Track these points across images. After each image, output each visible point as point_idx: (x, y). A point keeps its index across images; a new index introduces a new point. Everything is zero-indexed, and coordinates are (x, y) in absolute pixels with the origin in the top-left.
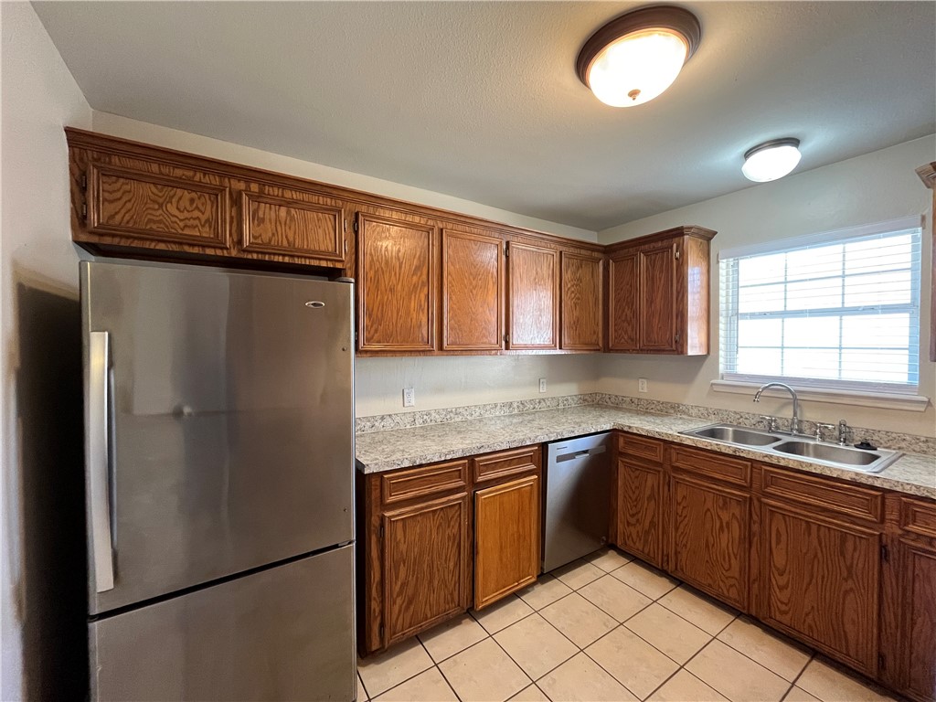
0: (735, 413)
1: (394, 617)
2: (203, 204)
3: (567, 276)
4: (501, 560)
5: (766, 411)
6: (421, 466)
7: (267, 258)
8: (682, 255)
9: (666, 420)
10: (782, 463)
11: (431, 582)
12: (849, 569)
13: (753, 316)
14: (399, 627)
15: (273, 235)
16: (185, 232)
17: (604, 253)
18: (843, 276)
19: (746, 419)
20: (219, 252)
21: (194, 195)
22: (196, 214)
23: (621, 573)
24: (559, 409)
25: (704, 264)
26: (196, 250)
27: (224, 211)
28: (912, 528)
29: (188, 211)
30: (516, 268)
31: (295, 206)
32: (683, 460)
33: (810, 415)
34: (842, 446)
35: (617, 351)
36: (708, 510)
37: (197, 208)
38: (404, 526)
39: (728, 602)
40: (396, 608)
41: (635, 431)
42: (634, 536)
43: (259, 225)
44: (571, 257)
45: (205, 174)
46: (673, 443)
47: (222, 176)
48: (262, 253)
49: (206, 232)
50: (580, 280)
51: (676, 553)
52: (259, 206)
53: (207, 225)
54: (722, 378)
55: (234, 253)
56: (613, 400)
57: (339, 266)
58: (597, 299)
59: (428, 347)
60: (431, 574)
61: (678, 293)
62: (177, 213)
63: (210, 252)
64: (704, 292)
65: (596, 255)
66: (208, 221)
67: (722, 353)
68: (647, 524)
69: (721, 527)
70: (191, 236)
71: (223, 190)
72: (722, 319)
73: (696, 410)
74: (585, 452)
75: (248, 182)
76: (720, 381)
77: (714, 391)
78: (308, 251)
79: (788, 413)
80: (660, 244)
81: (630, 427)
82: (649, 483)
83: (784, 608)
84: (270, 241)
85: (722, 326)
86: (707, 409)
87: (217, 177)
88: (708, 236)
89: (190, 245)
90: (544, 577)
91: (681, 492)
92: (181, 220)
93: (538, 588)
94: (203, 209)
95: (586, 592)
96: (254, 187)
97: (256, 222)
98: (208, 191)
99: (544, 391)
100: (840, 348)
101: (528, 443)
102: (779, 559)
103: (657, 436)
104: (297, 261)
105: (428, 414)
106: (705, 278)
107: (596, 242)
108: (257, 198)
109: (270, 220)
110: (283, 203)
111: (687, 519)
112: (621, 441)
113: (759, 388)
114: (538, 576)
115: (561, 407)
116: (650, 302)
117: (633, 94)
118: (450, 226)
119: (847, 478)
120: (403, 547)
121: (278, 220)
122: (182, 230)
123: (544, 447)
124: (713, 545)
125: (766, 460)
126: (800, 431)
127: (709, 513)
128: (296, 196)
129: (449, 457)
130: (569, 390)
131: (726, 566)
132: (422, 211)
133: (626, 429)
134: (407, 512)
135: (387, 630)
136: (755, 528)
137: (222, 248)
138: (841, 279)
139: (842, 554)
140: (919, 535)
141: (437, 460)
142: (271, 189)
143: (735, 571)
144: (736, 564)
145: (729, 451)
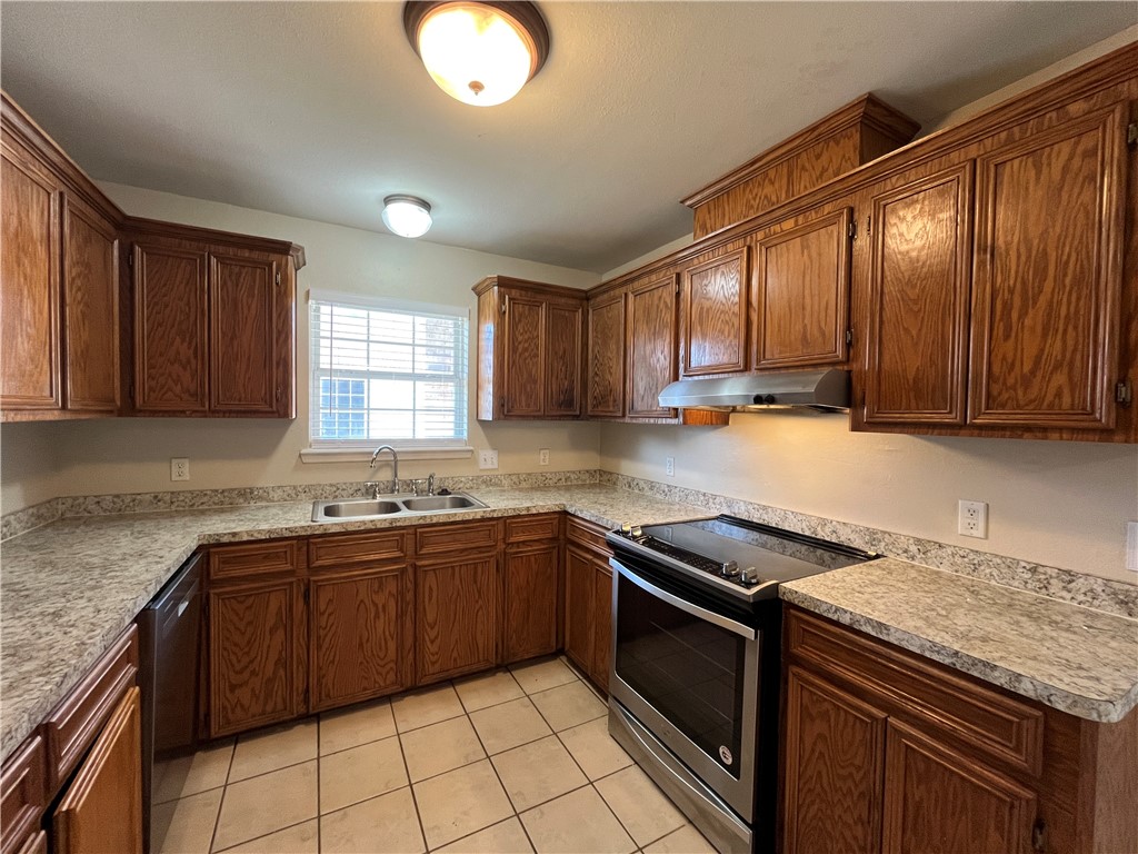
0: (331, 485)
10: (435, 520)
19: (343, 490)
32: (326, 554)
35: (154, 413)
36: (362, 601)
41: (245, 538)
42: (247, 701)
51: (319, 680)
54: (310, 446)
58: (111, 312)
61: (279, 333)
68: (270, 668)
69: (377, 614)
73: (279, 492)
76: (310, 449)
77: (305, 463)
81: (234, 534)
82: (273, 606)
83: (434, 658)
86: (295, 488)
91: (324, 597)
100: (414, 410)
102: (430, 617)
103: (287, 534)
111: (334, 627)
113: (372, 453)
119: (478, 516)
124: (368, 640)
125: (421, 522)
126: (398, 490)
127: (362, 605)
131: (383, 654)
133: (225, 539)
138: (411, 348)
143: (391, 655)
144: (392, 645)
145: (387, 525)
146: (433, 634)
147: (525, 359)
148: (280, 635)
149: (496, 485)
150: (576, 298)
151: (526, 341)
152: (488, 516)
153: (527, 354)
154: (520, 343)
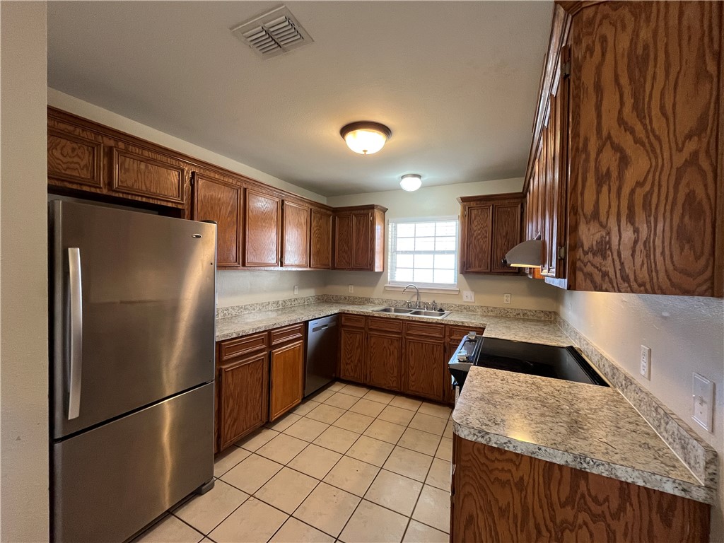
0: (395, 301)
1: (226, 432)
2: (82, 153)
3: (314, 224)
4: (283, 390)
5: (407, 299)
6: (242, 337)
7: (130, 197)
8: (373, 219)
9: (364, 306)
10: (414, 319)
11: (246, 408)
12: (435, 359)
13: (402, 252)
14: (228, 437)
15: (135, 181)
16: (67, 172)
17: (333, 211)
18: (435, 237)
19: (399, 303)
20: (93, 190)
21: (75, 145)
22: (76, 159)
23: (344, 390)
24: (305, 304)
25: (383, 224)
26: (75, 187)
27: (99, 160)
28: (453, 337)
29: (70, 157)
30: (287, 217)
31: (151, 162)
32: (374, 324)
33: (423, 299)
34: (433, 311)
35: (339, 269)
36: (385, 347)
37: (77, 155)
38: (233, 375)
39: (393, 389)
40: (227, 426)
41: (351, 313)
42: (350, 370)
43: (125, 173)
44: (316, 212)
45: (83, 130)
46: (369, 316)
47: (97, 134)
48: (128, 194)
49: (85, 174)
50: (320, 226)
51: (370, 373)
52: (125, 160)
53: (85, 170)
54: (389, 283)
55: (105, 192)
56: (334, 298)
57: (180, 207)
58: (329, 238)
59: (236, 264)
60: (247, 404)
62: (61, 157)
63: (85, 189)
64: (382, 239)
65: (328, 212)
66: (85, 166)
67: (389, 271)
68: (356, 361)
69: (390, 354)
70: (71, 175)
71: (98, 145)
72: (389, 254)
73: (377, 301)
74: (326, 326)
75: (117, 141)
76: (388, 285)
77: (386, 290)
78: (159, 195)
79: (415, 299)
80: (362, 212)
81: (348, 310)
82: (358, 339)
83: (413, 384)
84: (133, 185)
85: (389, 257)
86: (382, 300)
87: (93, 134)
88: (384, 211)
89: (70, 182)
90: (306, 399)
91: (373, 340)
92: (64, 163)
93: (302, 407)
94: (82, 156)
95: (329, 402)
96: (121, 145)
97: (123, 171)
98: (86, 144)
99: (297, 293)
100: (434, 269)
101: (299, 321)
102: (412, 363)
104: (151, 201)
105: (227, 310)
106: (382, 232)
107: (325, 204)
108: (124, 153)
109: (133, 170)
110: (143, 160)
111: (375, 354)
112: (343, 319)
114: (302, 399)
115: (306, 303)
116: (358, 242)
117: (365, 151)
118: (250, 187)
119: (434, 321)
120: (232, 387)
121: (139, 170)
122: (65, 170)
123: (306, 323)
124: (386, 363)
125: (408, 318)
126: (419, 306)
127: (385, 349)
128: (151, 155)
129: (258, 331)
130: (310, 293)
131: (392, 372)
132: (235, 176)
133: (346, 312)
134: (235, 365)
135: (222, 439)
136: (403, 351)
137: (96, 187)
138: (434, 239)
139: (433, 354)
140: (454, 340)
141: (251, 333)
142: (134, 148)
143: (395, 374)
144: (396, 370)
145: (394, 317)
146: (413, 372)
147: (478, 240)
148: (359, 350)
149: (473, 311)
150: (517, 198)
151: (479, 230)
152: (439, 322)
153: (479, 237)
154: (475, 231)
